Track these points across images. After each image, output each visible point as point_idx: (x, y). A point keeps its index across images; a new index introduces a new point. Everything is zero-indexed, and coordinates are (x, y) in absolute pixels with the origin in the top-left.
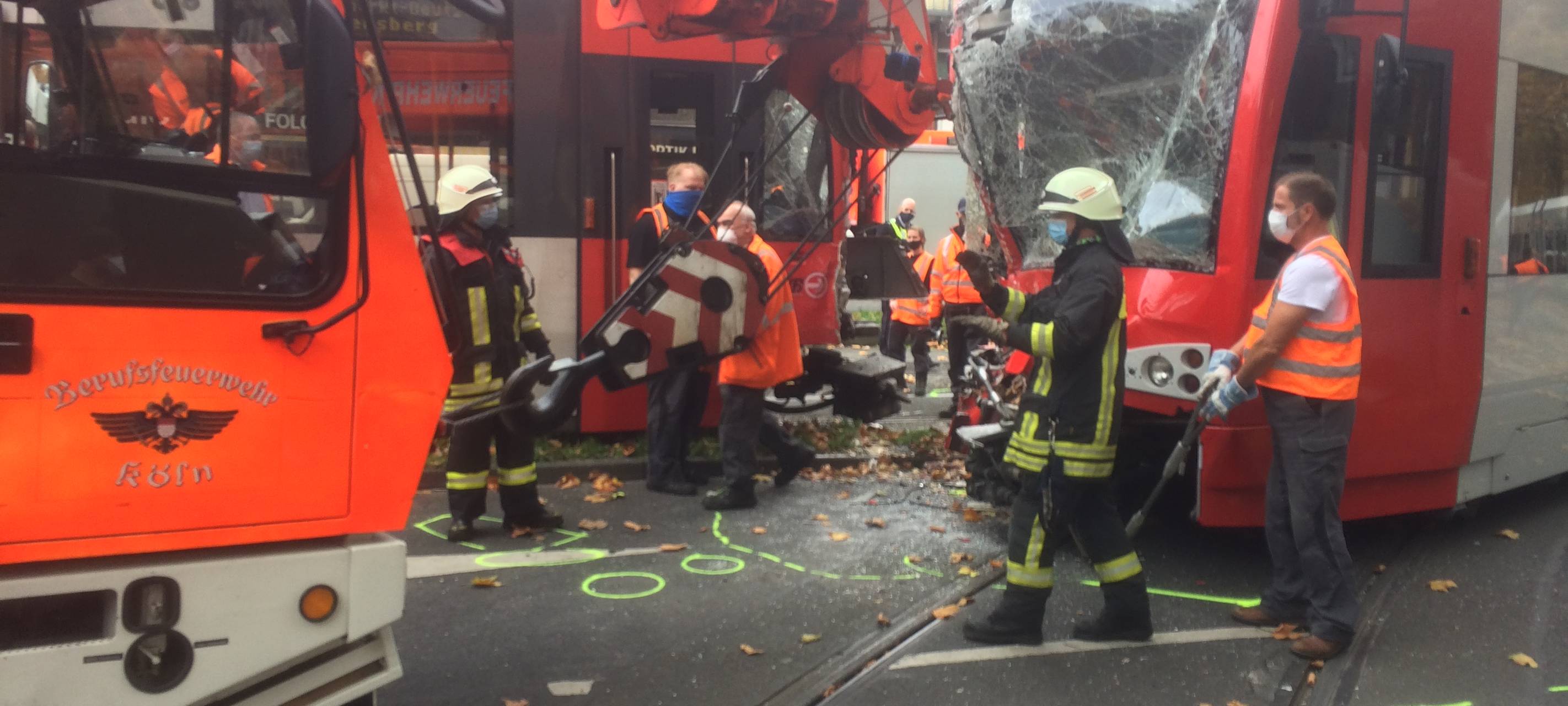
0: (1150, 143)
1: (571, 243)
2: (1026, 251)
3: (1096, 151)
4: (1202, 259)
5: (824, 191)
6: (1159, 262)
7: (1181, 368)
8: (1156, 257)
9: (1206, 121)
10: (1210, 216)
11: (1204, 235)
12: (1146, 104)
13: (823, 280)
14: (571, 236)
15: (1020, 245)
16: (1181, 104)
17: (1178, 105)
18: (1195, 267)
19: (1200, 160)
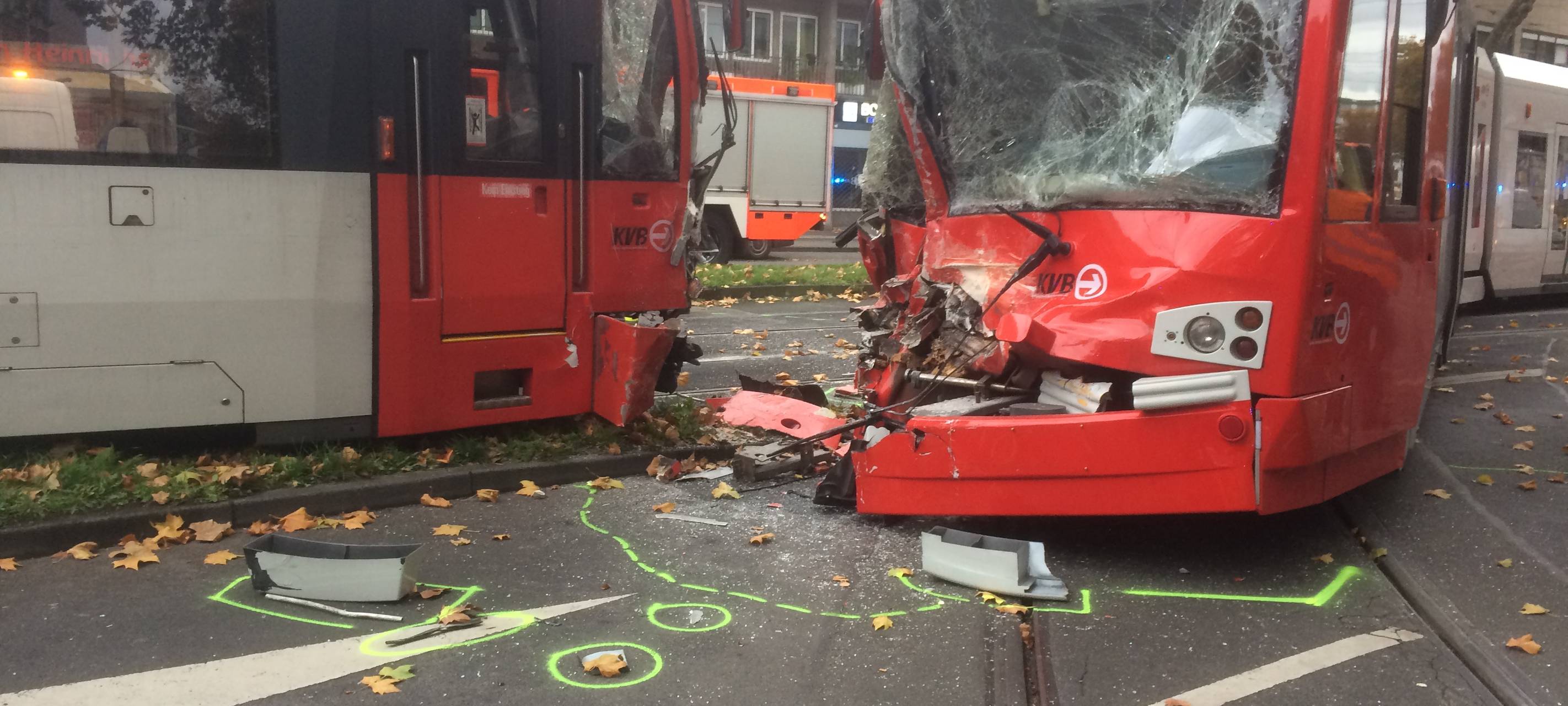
0: (1155, 62)
1: (363, 179)
2: (955, 193)
3: (1070, 71)
4: (1264, 199)
5: (668, 118)
6: (1197, 204)
7: (1233, 332)
10: (1276, 148)
11: (1266, 170)
12: (1153, 14)
13: (670, 231)
14: (365, 171)
15: (949, 184)
16: (1206, 14)
17: (1201, 16)
18: (1251, 208)
19: (1259, 80)
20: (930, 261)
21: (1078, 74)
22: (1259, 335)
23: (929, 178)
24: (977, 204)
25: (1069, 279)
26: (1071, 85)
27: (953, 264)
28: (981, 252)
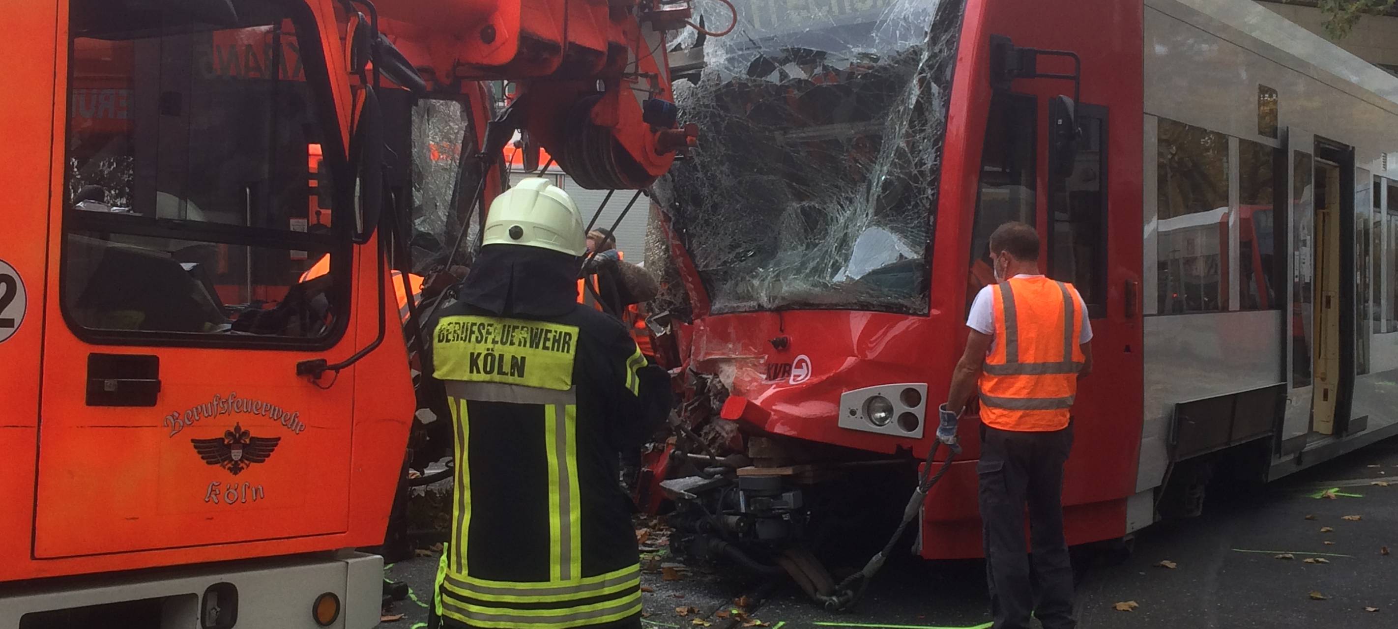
0: (852, 188)
2: (714, 294)
3: (793, 194)
4: (916, 302)
6: (873, 306)
7: (900, 408)
8: (870, 300)
9: (915, 172)
10: (923, 261)
11: (918, 276)
12: (847, 151)
15: (708, 288)
16: (884, 152)
17: (881, 153)
18: (910, 309)
19: (911, 207)
20: (697, 353)
21: (800, 197)
22: (919, 411)
23: (691, 282)
24: (729, 305)
25: (787, 368)
26: (796, 205)
27: (713, 357)
28: (731, 346)
